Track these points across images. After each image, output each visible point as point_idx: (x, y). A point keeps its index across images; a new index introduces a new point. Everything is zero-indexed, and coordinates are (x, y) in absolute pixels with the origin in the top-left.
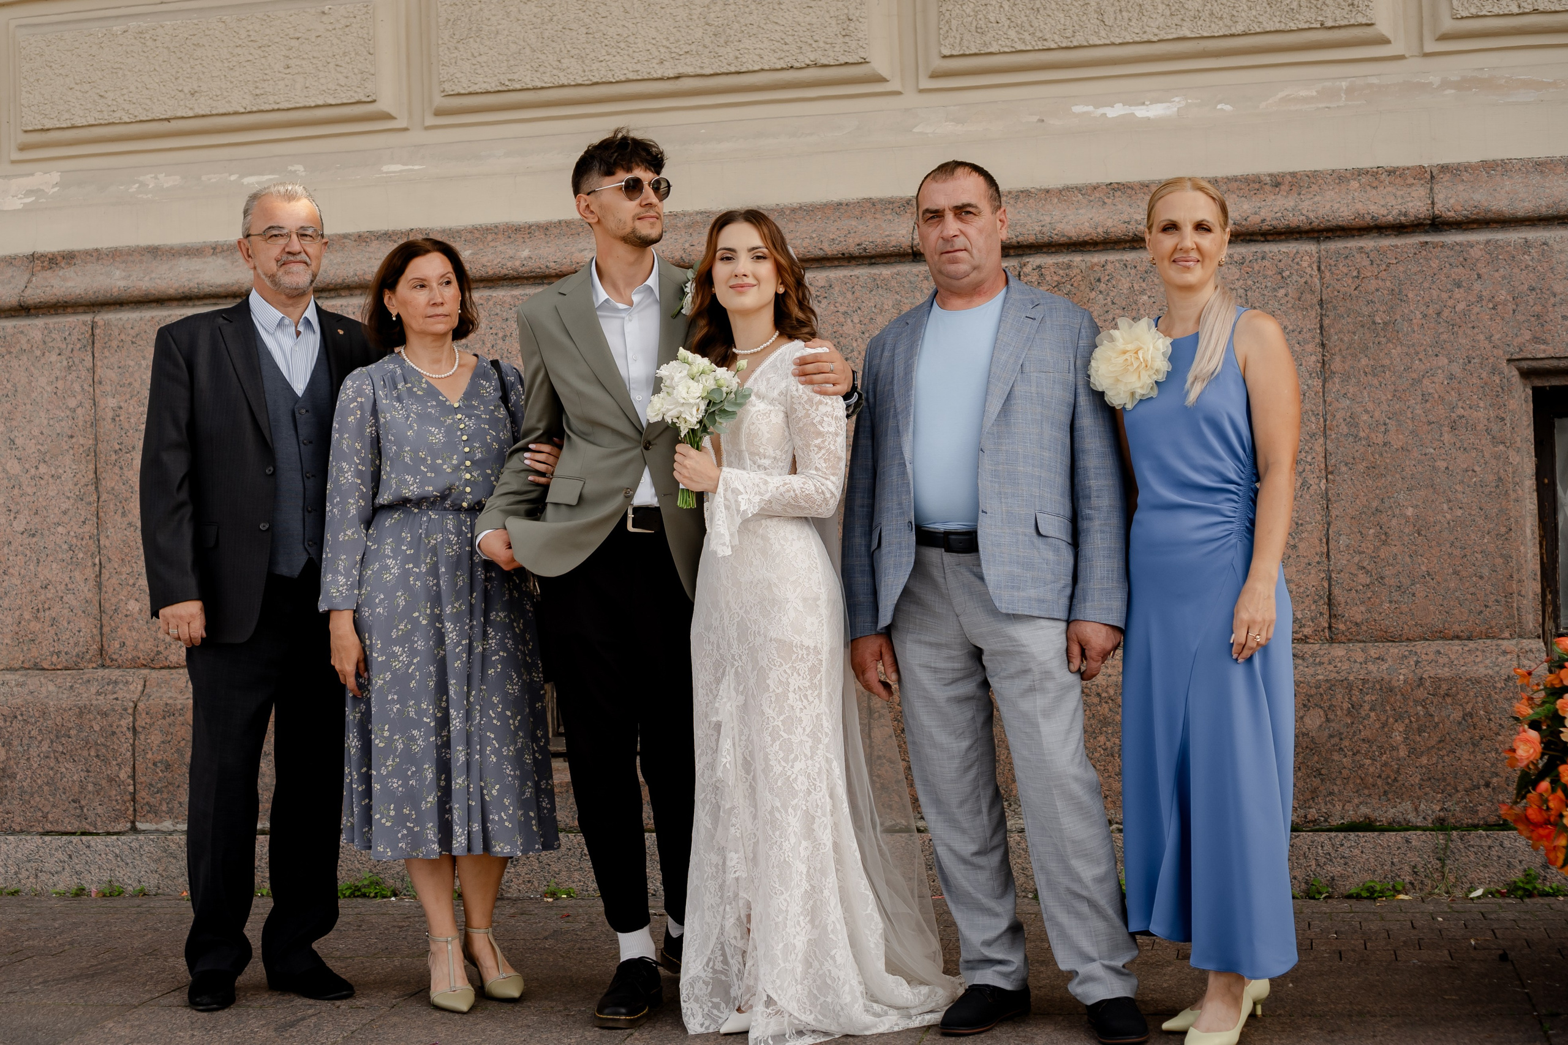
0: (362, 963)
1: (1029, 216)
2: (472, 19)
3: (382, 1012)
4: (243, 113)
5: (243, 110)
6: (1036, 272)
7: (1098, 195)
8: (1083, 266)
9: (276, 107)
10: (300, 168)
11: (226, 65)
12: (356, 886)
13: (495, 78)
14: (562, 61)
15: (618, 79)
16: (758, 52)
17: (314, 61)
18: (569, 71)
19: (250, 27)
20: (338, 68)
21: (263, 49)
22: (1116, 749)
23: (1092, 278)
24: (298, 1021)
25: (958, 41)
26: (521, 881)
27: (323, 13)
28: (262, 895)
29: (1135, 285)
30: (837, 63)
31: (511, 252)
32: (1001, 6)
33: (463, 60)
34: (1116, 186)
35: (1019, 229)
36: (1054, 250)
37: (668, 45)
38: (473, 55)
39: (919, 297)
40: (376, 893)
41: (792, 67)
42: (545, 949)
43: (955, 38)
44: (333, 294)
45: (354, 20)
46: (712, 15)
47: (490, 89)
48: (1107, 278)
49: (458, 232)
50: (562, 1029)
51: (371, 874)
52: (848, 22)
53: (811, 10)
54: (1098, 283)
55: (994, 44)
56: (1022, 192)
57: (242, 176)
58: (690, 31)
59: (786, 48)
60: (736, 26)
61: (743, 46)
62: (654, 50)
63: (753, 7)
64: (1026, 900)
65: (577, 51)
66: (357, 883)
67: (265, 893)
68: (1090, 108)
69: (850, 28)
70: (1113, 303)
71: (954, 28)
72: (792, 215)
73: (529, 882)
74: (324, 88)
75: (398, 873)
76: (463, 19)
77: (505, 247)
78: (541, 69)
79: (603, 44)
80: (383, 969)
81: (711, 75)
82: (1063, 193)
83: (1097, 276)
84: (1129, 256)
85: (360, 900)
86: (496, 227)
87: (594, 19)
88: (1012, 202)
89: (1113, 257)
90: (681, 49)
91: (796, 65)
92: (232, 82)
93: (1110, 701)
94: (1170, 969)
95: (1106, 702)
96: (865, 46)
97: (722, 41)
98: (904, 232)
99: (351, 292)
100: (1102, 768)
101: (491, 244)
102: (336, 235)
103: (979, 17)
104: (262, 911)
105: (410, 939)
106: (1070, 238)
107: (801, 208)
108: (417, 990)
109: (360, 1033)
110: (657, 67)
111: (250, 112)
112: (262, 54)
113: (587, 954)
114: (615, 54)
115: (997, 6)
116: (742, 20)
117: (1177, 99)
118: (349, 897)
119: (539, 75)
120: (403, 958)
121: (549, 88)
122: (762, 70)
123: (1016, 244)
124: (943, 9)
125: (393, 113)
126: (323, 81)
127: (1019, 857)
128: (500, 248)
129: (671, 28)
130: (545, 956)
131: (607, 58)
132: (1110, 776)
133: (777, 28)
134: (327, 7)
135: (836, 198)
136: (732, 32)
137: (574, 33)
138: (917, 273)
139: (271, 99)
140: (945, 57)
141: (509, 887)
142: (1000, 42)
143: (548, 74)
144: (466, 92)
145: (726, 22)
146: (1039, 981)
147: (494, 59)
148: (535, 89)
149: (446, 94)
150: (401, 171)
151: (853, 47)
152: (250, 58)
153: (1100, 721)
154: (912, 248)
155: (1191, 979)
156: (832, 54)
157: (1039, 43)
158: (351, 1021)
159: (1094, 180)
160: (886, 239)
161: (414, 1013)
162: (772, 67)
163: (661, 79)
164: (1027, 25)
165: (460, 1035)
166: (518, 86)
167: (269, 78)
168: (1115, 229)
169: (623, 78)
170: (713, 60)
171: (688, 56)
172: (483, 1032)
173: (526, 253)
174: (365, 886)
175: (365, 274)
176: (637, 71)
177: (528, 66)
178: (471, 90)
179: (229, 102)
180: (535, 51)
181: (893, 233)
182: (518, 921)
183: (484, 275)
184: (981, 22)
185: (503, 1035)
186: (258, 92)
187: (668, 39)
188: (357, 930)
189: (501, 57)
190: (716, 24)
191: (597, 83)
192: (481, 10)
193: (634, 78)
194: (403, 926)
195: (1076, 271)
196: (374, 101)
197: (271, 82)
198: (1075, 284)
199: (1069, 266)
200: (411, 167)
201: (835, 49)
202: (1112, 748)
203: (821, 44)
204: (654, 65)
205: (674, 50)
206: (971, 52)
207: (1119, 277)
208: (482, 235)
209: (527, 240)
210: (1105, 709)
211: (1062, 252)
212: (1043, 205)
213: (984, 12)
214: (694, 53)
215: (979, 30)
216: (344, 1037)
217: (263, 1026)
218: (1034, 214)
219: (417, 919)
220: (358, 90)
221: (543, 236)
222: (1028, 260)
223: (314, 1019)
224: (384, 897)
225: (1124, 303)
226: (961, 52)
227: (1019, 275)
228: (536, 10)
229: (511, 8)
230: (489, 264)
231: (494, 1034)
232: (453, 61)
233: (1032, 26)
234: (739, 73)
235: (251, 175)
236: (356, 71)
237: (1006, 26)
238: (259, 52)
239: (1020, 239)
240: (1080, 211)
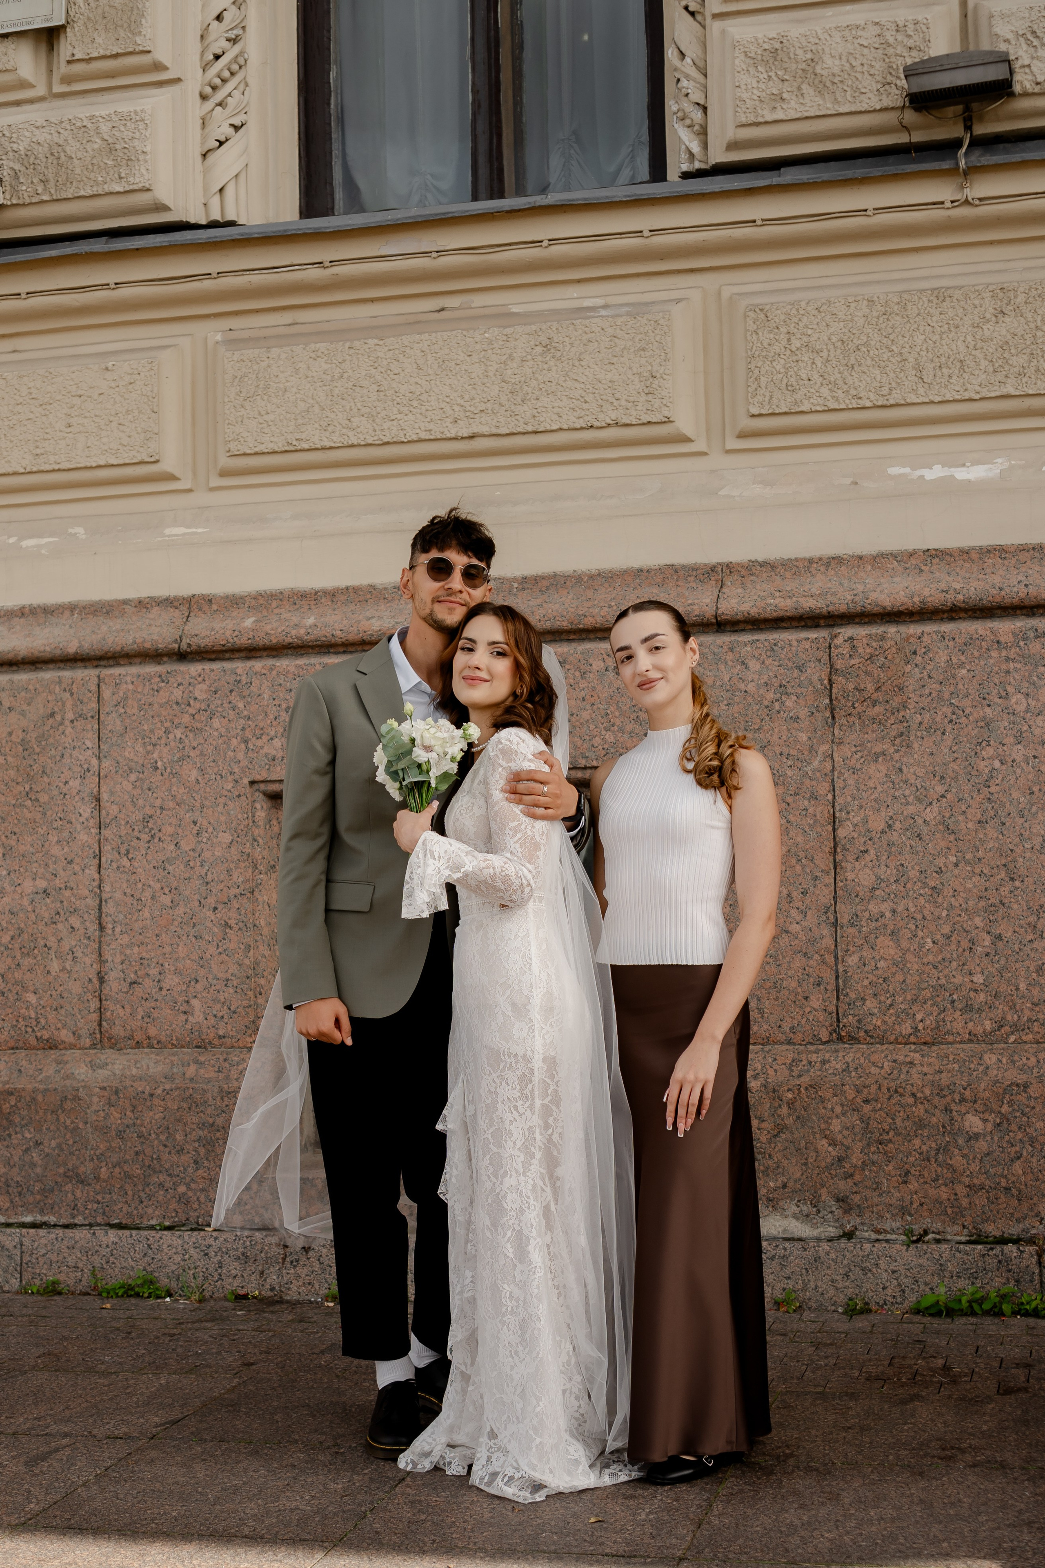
0: (127, 1380)
1: (841, 584)
2: (260, 376)
3: (140, 1443)
4: (22, 473)
5: (23, 471)
6: (847, 644)
7: (914, 562)
8: (898, 638)
9: (57, 467)
10: (80, 530)
11: (6, 423)
12: (130, 1285)
13: (283, 438)
14: (352, 419)
15: (410, 439)
16: (556, 410)
17: (97, 419)
18: (359, 430)
19: (31, 384)
20: (121, 428)
21: (44, 407)
22: (933, 1153)
23: (907, 651)
24: (50, 1453)
25: (767, 399)
26: (301, 1283)
27: (107, 369)
28: (33, 1293)
29: (953, 658)
30: (639, 422)
31: (295, 620)
32: (813, 363)
33: (249, 418)
34: (934, 552)
35: (830, 598)
36: (866, 620)
37: (462, 402)
38: (260, 414)
39: (723, 670)
40: (150, 1293)
41: (591, 427)
42: (320, 1366)
43: (765, 396)
44: (111, 662)
45: (138, 377)
46: (509, 372)
47: (277, 449)
48: (923, 650)
49: (242, 598)
50: (329, 1471)
51: (144, 1273)
52: (651, 380)
53: (613, 366)
54: (913, 656)
55: (806, 402)
56: (833, 558)
57: (22, 538)
58: (486, 389)
59: (586, 406)
60: (534, 383)
61: (540, 404)
62: (447, 409)
63: (552, 363)
64: (836, 1316)
65: (368, 410)
66: (130, 1281)
67: (35, 1291)
68: (907, 470)
69: (654, 386)
70: (930, 677)
71: (763, 385)
72: (590, 582)
73: (309, 1284)
74: (106, 448)
75: (173, 1272)
76: (250, 376)
77: (290, 614)
78: (330, 429)
79: (395, 402)
80: (147, 1388)
81: (507, 435)
82: (878, 560)
83: (913, 648)
84: (947, 627)
85: (133, 1301)
86: (281, 593)
87: (386, 376)
88: (823, 569)
89: (929, 628)
90: (476, 407)
91: (596, 424)
92: (12, 442)
93: (925, 1102)
94: (990, 1406)
95: (922, 1103)
96: (668, 404)
97: (519, 399)
98: (708, 601)
99: (131, 661)
100: (917, 1173)
101: (276, 611)
102: (116, 601)
103: (789, 374)
104: (31, 1312)
105: (180, 1350)
106: (884, 608)
107: (599, 574)
108: (181, 1416)
109: (114, 1471)
110: (450, 426)
111: (29, 473)
112: (43, 412)
113: (365, 1374)
114: (407, 412)
115: (809, 363)
116: (540, 378)
117: (999, 460)
118: (122, 1296)
119: (327, 434)
120: (169, 1374)
121: (338, 447)
122: (561, 429)
123: (826, 614)
124: (752, 366)
125: (177, 475)
126: (105, 440)
127: (829, 1268)
128: (284, 616)
129: (466, 386)
130: (319, 1376)
131: (399, 416)
132: (926, 1183)
133: (577, 385)
134: (111, 363)
135: (636, 562)
136: (530, 390)
137: (365, 391)
138: (721, 644)
139: (52, 459)
140: (753, 416)
141: (289, 1289)
142: (812, 400)
143: (337, 434)
144: (253, 452)
145: (523, 379)
146: (847, 1420)
147: (282, 417)
148: (323, 449)
149: (230, 454)
150: (185, 534)
151: (656, 406)
152: (31, 416)
153: (915, 1123)
154: (716, 617)
155: (1013, 1419)
156: (634, 413)
157: (853, 401)
158: (106, 1455)
159: (911, 546)
160: (688, 608)
161: (174, 1447)
162: (571, 427)
163: (455, 439)
164: (840, 382)
165: (220, 1476)
166: (306, 446)
167: (50, 437)
168: (932, 598)
169: (415, 437)
170: (509, 419)
171: (483, 414)
172: (245, 1473)
173: (311, 621)
174: (138, 1286)
175: (144, 641)
176: (430, 431)
177: (316, 425)
178: (257, 450)
179: (9, 462)
180: (324, 409)
181: (696, 601)
182: (295, 1330)
183: (268, 643)
184: (792, 379)
185: (266, 1477)
186: (38, 451)
187: (462, 397)
188: (126, 1338)
189: (289, 415)
190: (513, 381)
191: (388, 443)
192: (269, 366)
193: (427, 438)
194: (175, 1335)
195: (890, 643)
196: (157, 461)
197: (52, 441)
198: (890, 657)
199: (883, 638)
200: (194, 530)
201: (637, 408)
202: (928, 1152)
203: (623, 403)
204: (448, 424)
205: (468, 408)
206: (781, 411)
207: (936, 649)
208: (267, 601)
209: (313, 607)
210: (920, 1110)
211: (875, 622)
212: (856, 573)
213: (796, 369)
214: (490, 411)
215: (789, 388)
216: (97, 1475)
217: (14, 1458)
218: (846, 583)
219: (189, 1325)
220: (141, 450)
221: (329, 603)
222: (839, 631)
223: (67, 1451)
224: (158, 1297)
225: (941, 677)
226: (770, 411)
227: (830, 647)
228: (326, 367)
229: (300, 365)
230: (273, 632)
231: (255, 1475)
232: (240, 419)
233: (846, 384)
234: (536, 432)
235: (31, 537)
236: (139, 429)
237: (819, 384)
238: (40, 409)
239: (831, 608)
240: (895, 579)
